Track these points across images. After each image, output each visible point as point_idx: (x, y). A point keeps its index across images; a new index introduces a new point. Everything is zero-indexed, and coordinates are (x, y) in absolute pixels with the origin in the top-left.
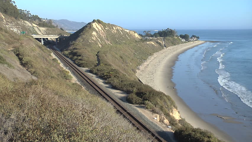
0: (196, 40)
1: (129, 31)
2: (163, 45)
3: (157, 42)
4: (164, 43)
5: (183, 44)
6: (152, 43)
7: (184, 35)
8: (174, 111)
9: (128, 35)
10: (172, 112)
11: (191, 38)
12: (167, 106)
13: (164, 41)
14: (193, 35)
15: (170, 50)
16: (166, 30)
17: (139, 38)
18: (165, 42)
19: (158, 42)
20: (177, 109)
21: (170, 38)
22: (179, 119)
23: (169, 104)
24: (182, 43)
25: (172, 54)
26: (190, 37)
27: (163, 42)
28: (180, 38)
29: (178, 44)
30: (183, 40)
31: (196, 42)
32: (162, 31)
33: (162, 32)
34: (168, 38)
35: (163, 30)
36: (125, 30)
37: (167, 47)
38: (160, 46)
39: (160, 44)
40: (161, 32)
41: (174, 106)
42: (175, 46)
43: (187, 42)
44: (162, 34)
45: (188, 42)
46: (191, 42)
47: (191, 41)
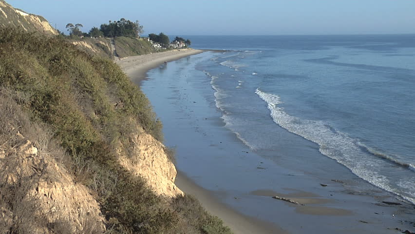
0: (183, 48)
1: (28, 15)
2: (112, 53)
3: (98, 45)
4: (113, 49)
5: (157, 53)
6: (86, 45)
7: (158, 34)
8: (142, 148)
9: (22, 21)
10: (130, 151)
11: (174, 42)
12: (98, 112)
13: (114, 44)
14: (177, 37)
15: (127, 63)
16: (118, 22)
17: (53, 33)
18: (117, 47)
19: (100, 44)
20: (157, 137)
21: (128, 39)
22: (172, 194)
23: (109, 102)
24: (155, 51)
25: (133, 69)
26: (171, 41)
27: (112, 46)
28: (149, 40)
29: (146, 52)
30: (157, 46)
31: (184, 50)
32: (108, 24)
33: (109, 26)
34: (122, 38)
35: (112, 22)
36: (17, 11)
37: (120, 57)
38: (105, 54)
39: (104, 48)
40: (106, 26)
41: (143, 121)
42: (138, 57)
43: (165, 51)
44: (110, 30)
45: (168, 49)
46: (174, 50)
47: (174, 48)
